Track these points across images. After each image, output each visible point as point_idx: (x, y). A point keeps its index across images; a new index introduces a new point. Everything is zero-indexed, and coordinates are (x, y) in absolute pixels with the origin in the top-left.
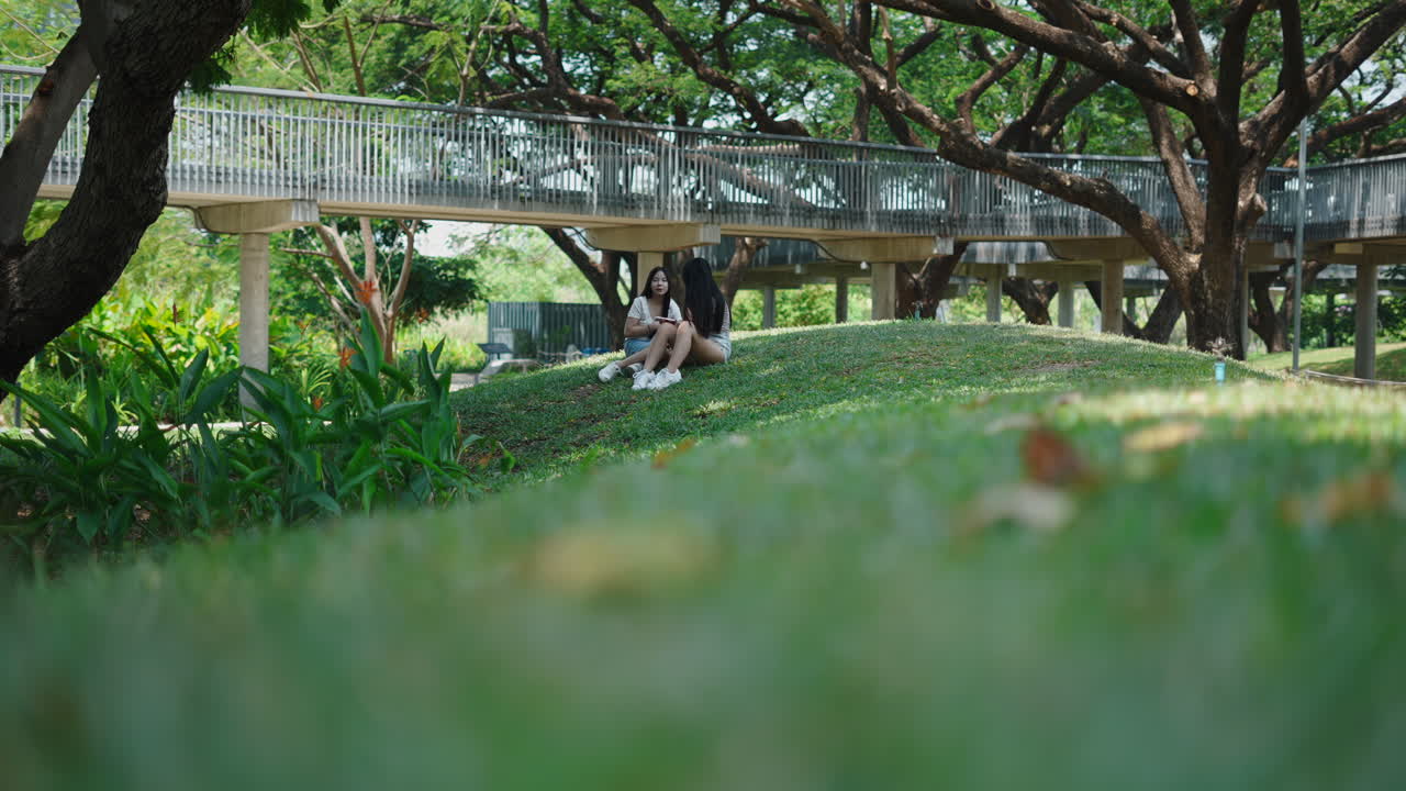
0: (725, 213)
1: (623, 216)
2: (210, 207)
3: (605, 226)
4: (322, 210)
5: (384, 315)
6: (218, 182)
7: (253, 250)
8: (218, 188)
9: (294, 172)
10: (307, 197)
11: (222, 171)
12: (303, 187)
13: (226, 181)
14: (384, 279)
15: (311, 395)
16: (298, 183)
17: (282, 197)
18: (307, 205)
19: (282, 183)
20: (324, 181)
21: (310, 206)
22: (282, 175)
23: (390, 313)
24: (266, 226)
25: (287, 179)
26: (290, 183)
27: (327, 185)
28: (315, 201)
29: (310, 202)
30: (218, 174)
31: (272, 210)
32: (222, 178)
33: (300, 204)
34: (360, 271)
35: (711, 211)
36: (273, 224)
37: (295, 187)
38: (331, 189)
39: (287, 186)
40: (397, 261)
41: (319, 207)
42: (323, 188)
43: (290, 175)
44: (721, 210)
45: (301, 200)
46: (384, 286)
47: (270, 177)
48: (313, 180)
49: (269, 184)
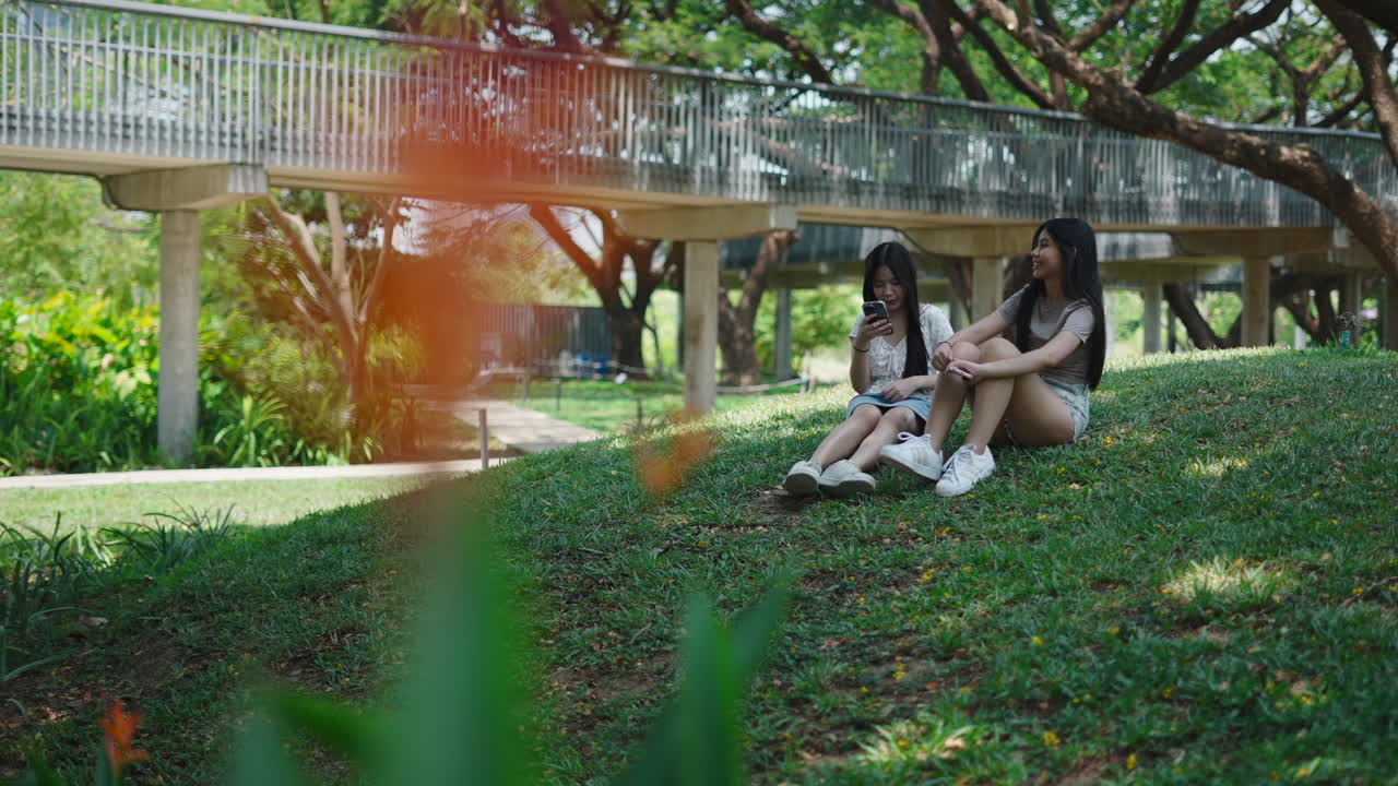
0: (803, 190)
1: (673, 191)
2: (118, 176)
3: (644, 206)
4: (273, 181)
5: (356, 321)
6: (126, 137)
7: (177, 233)
8: (125, 146)
9: (232, 127)
10: (250, 160)
11: (131, 121)
12: (245, 147)
13: (137, 137)
14: (356, 275)
15: (255, 431)
16: (238, 141)
17: (215, 159)
18: (250, 172)
19: (215, 139)
20: (273, 138)
21: (255, 172)
22: (215, 129)
23: (363, 318)
24: (194, 200)
25: (222, 134)
26: (227, 140)
27: (278, 144)
28: (261, 165)
29: (255, 167)
30: (126, 126)
31: (203, 179)
32: (131, 132)
33: (240, 170)
34: (327, 266)
35: (786, 187)
36: (203, 197)
37: (233, 146)
38: (284, 150)
39: (222, 145)
40: (371, 255)
41: (269, 177)
42: (273, 149)
43: (227, 129)
44: (798, 186)
45: (242, 164)
46: (356, 285)
47: (198, 132)
48: (258, 137)
49: (198, 142)
